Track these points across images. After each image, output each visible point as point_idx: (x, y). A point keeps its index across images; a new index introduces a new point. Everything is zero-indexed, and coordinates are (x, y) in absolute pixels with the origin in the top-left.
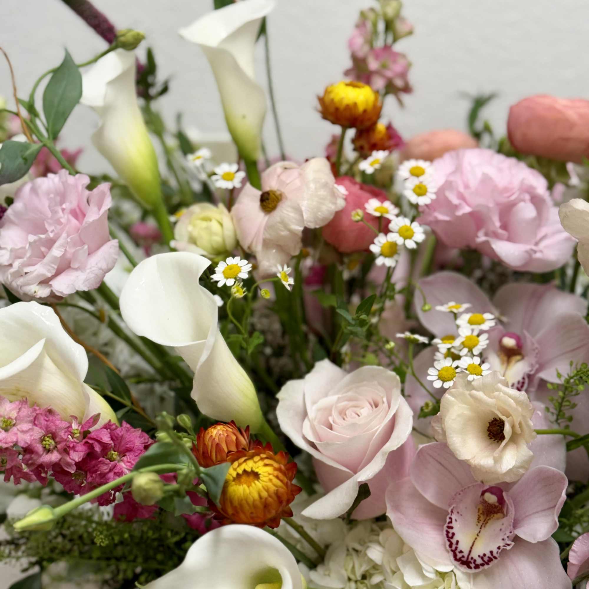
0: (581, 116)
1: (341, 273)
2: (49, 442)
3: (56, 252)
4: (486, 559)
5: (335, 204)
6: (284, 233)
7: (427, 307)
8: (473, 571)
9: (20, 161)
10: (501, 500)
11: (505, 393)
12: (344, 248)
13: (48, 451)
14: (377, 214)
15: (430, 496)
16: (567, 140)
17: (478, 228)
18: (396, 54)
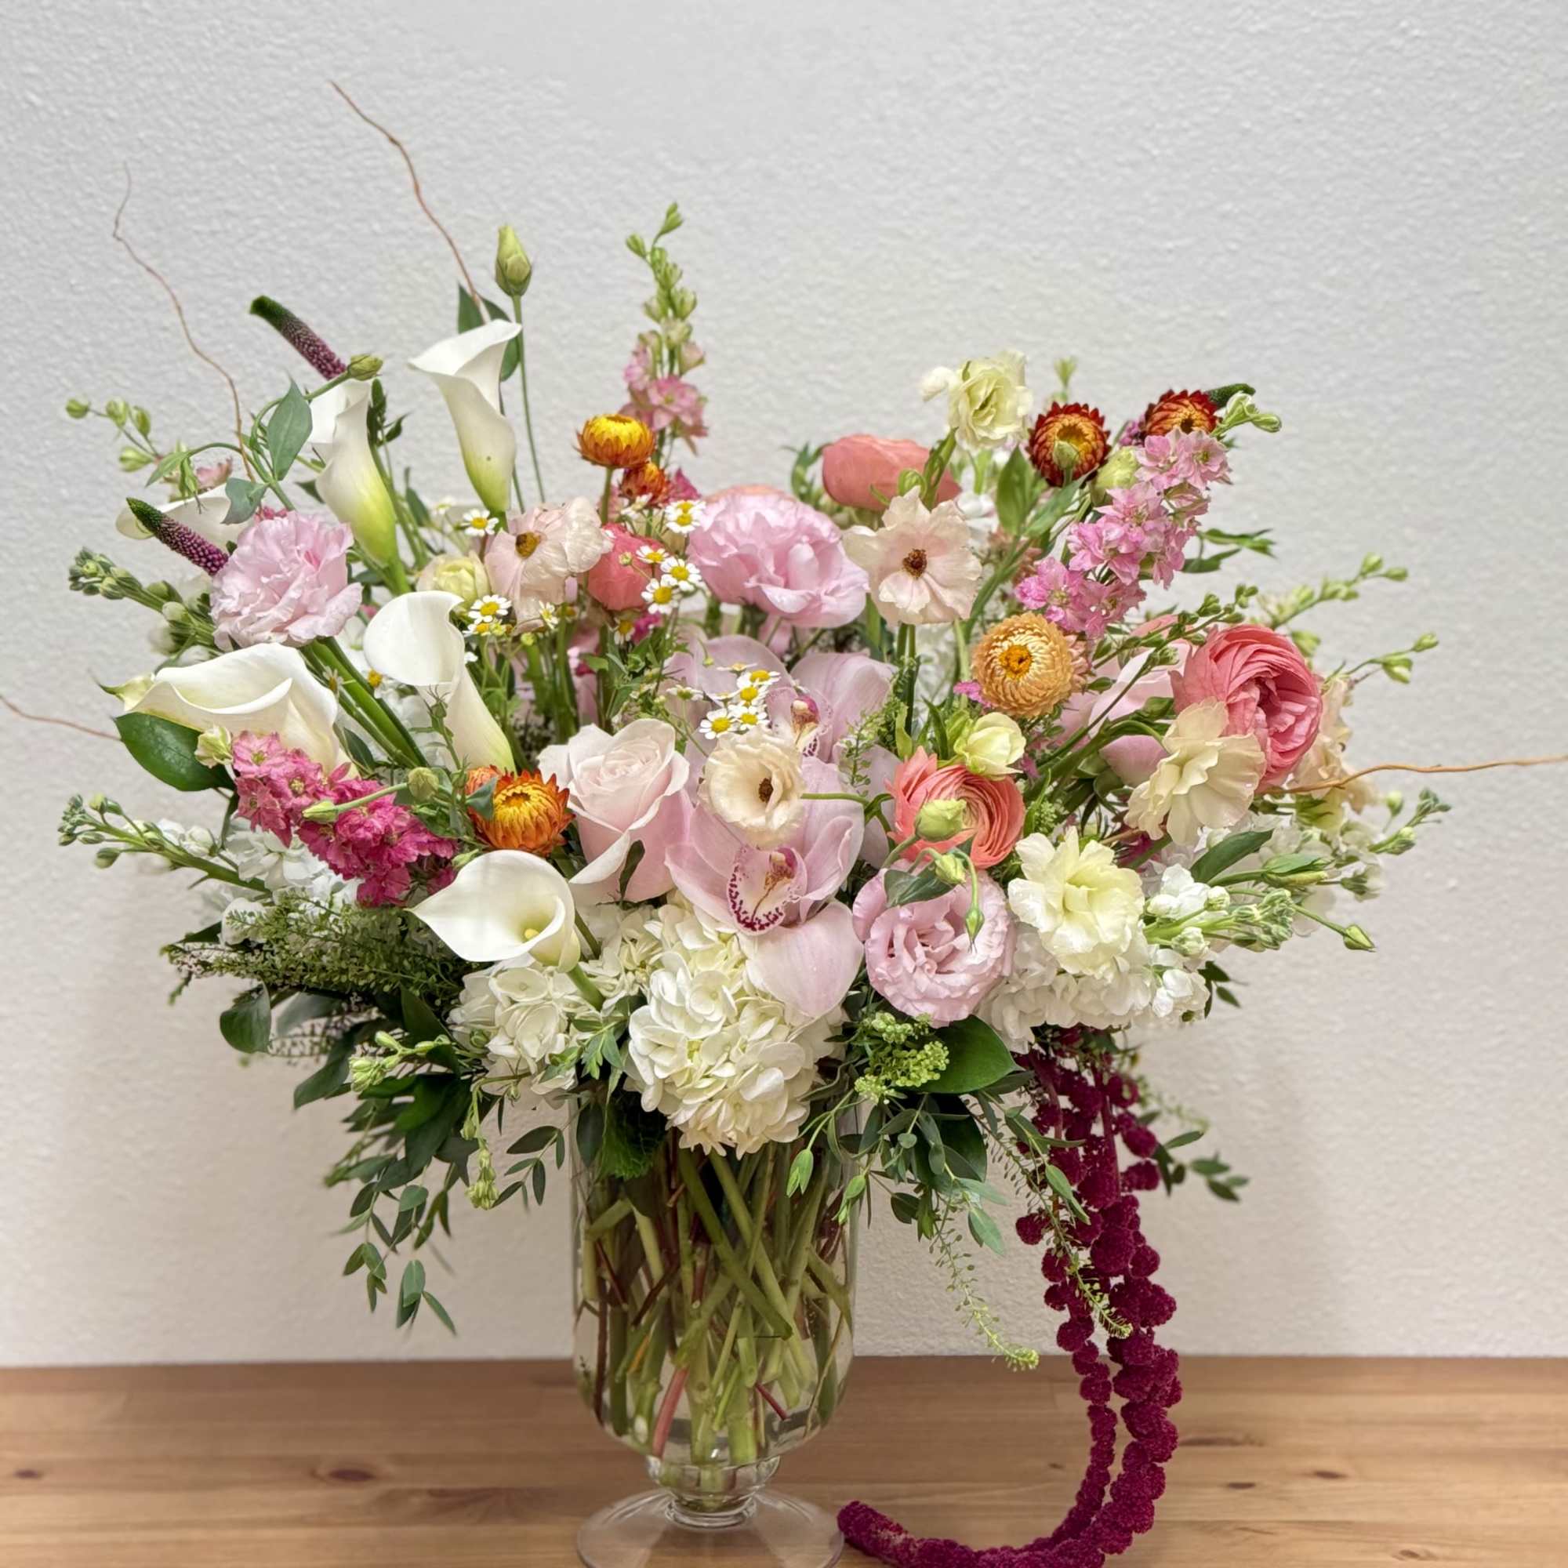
1: (613, 634)
2: (298, 785)
3: (293, 593)
4: (771, 918)
5: (601, 545)
6: (546, 576)
7: (710, 661)
8: (758, 933)
9: (246, 499)
10: (791, 861)
12: (614, 604)
13: (296, 794)
14: (649, 561)
17: (750, 575)
18: (685, 386)
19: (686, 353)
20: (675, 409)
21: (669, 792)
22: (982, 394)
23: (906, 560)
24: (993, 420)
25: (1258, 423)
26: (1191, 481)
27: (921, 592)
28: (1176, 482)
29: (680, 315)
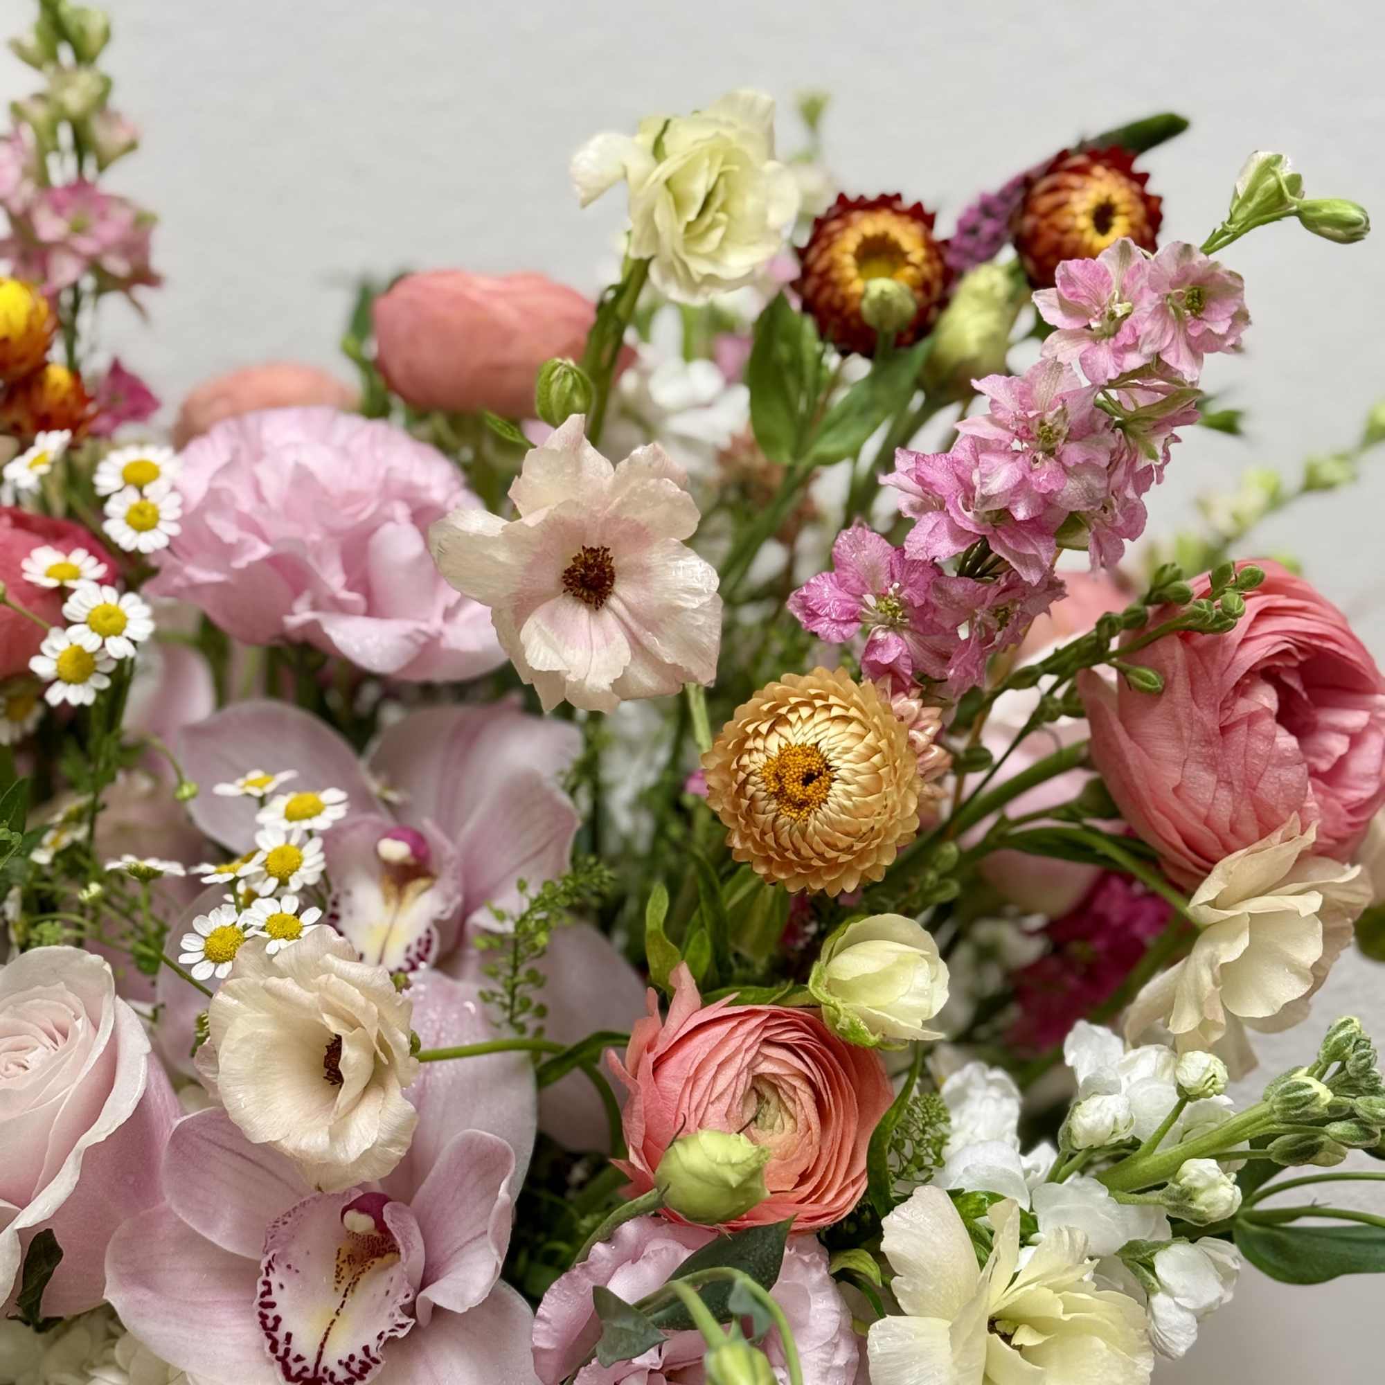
0: (526, 312)
4: (355, 1366)
7: (186, 791)
10: (383, 1228)
11: (340, 976)
14: (53, 583)
15: (222, 1235)
16: (502, 368)
17: (297, 593)
18: (109, 199)
19: (101, 133)
20: (91, 246)
21: (103, 1128)
22: (699, 189)
23: (569, 572)
24: (724, 238)
25: (1312, 221)
26: (1169, 358)
27: (608, 640)
28: (1134, 361)
29: (84, 57)
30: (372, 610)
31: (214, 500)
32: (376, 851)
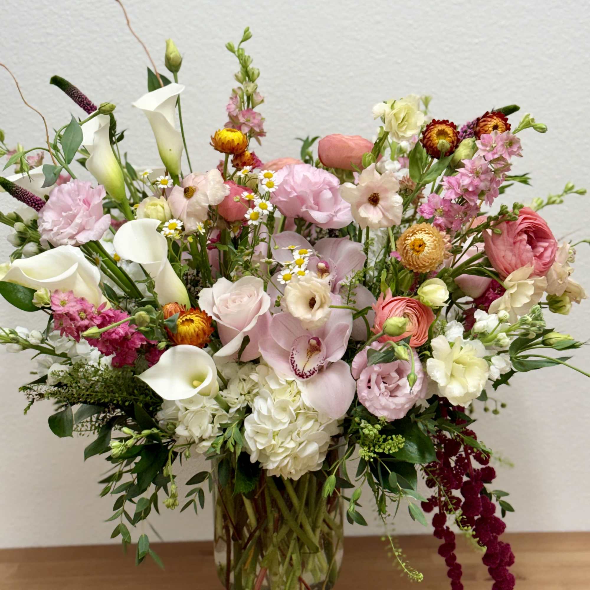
0: (356, 144)
1: (229, 233)
2: (83, 315)
3: (78, 220)
4: (311, 372)
5: (225, 192)
6: (198, 208)
7: (276, 247)
8: (305, 379)
9: (52, 175)
10: (319, 343)
11: (316, 281)
12: (231, 218)
13: (82, 319)
14: (248, 199)
15: (282, 344)
16: (349, 157)
17: (302, 205)
18: (255, 113)
19: (256, 98)
20: (251, 125)
21: (261, 313)
22: (402, 116)
23: (370, 198)
24: (406, 128)
25: (536, 128)
26: (504, 156)
27: (377, 213)
28: (496, 156)
29: (252, 80)
30: (319, 210)
31: (285, 182)
32: (317, 265)
